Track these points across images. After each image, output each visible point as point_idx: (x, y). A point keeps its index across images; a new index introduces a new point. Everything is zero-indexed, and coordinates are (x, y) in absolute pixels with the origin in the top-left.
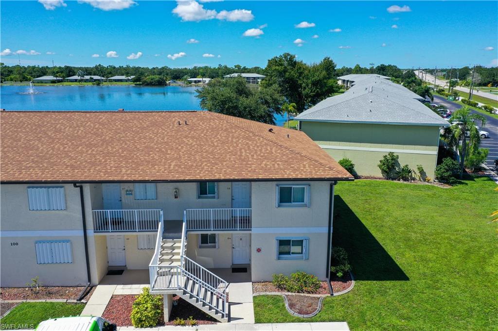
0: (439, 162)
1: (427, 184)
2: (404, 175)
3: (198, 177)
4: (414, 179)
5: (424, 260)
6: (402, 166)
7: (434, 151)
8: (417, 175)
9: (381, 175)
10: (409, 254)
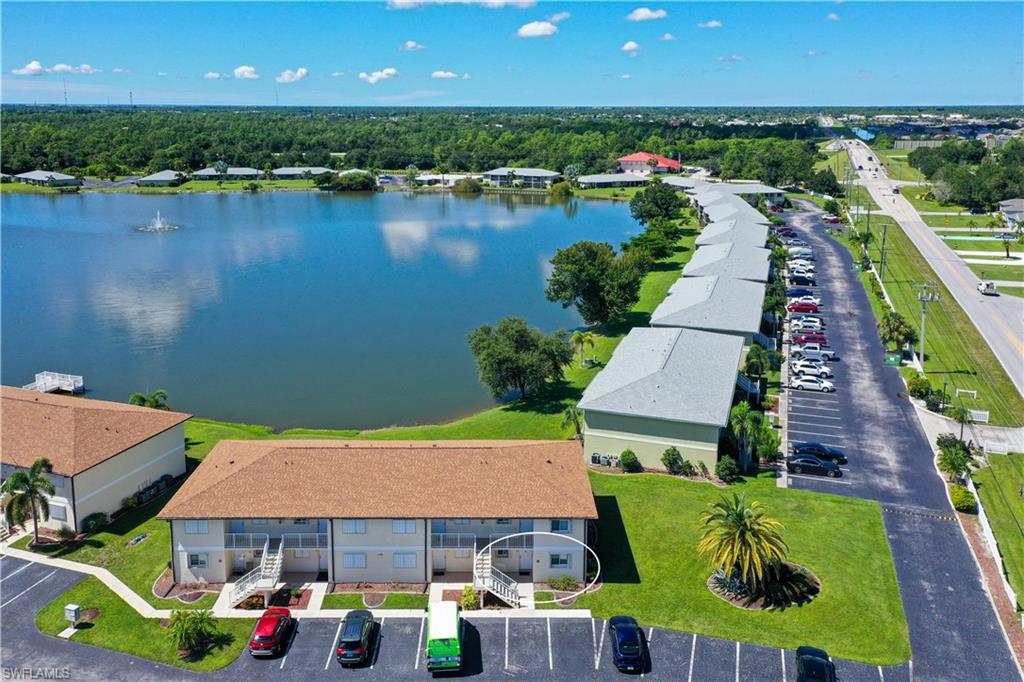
0: (719, 459)
1: (708, 481)
2: (687, 470)
3: (500, 516)
4: (696, 474)
5: (659, 567)
6: (684, 460)
7: (713, 448)
8: (699, 470)
9: (664, 468)
10: (650, 562)
